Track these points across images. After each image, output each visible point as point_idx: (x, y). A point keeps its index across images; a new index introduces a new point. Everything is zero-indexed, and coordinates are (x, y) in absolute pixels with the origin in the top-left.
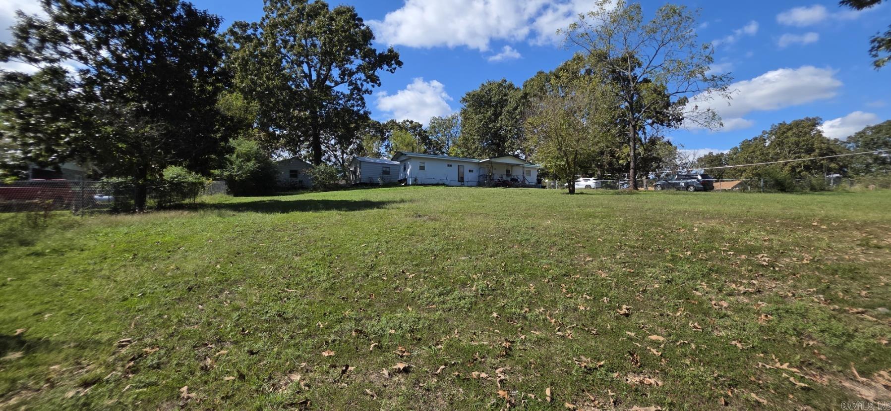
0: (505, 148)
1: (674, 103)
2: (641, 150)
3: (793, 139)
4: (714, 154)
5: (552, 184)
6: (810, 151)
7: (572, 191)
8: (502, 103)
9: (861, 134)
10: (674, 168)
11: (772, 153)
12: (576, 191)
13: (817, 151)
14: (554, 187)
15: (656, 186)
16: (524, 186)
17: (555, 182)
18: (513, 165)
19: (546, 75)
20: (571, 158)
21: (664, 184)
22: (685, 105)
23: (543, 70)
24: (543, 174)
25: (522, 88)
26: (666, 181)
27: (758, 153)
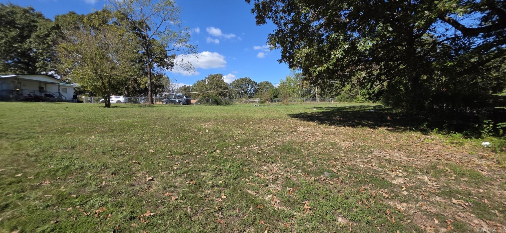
0: (37, 68)
1: (169, 56)
2: (154, 80)
3: (215, 82)
4: (187, 86)
5: (89, 99)
6: (221, 87)
7: (108, 105)
8: (31, 27)
9: (234, 82)
10: (169, 92)
11: (209, 87)
12: (111, 105)
13: (223, 88)
14: (91, 102)
15: (163, 102)
16: (60, 100)
17: (91, 99)
18: (46, 83)
19: (78, 16)
20: (106, 81)
21: (167, 101)
22: (175, 58)
23: (75, 12)
24: (79, 92)
25: (53, 20)
26: (168, 99)
27: (204, 87)
